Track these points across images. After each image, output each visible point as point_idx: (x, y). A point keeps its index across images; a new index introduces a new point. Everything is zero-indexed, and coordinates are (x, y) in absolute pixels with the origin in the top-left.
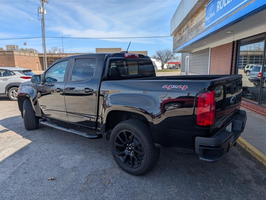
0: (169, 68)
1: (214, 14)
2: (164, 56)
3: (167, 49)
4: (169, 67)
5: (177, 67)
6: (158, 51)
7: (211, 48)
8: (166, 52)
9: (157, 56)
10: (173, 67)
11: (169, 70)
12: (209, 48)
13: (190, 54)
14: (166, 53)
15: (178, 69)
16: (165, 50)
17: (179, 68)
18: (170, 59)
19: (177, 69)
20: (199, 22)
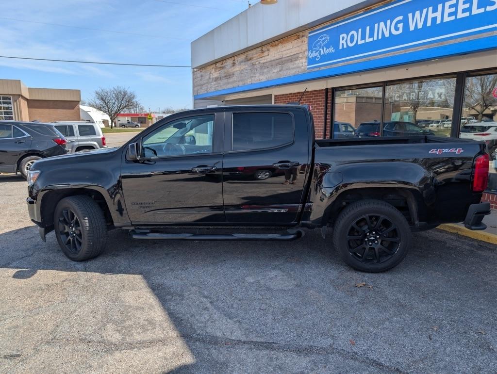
0: (120, 124)
1: (331, 50)
2: (114, 101)
3: (116, 88)
4: (119, 122)
5: (136, 123)
6: (99, 90)
7: (275, 96)
8: (115, 94)
9: (99, 102)
10: (129, 123)
11: (121, 128)
12: (271, 95)
13: (222, 102)
14: (117, 96)
15: (138, 127)
16: (113, 89)
17: (139, 124)
18: (125, 107)
19: (135, 127)
20: (286, 56)
